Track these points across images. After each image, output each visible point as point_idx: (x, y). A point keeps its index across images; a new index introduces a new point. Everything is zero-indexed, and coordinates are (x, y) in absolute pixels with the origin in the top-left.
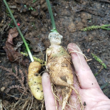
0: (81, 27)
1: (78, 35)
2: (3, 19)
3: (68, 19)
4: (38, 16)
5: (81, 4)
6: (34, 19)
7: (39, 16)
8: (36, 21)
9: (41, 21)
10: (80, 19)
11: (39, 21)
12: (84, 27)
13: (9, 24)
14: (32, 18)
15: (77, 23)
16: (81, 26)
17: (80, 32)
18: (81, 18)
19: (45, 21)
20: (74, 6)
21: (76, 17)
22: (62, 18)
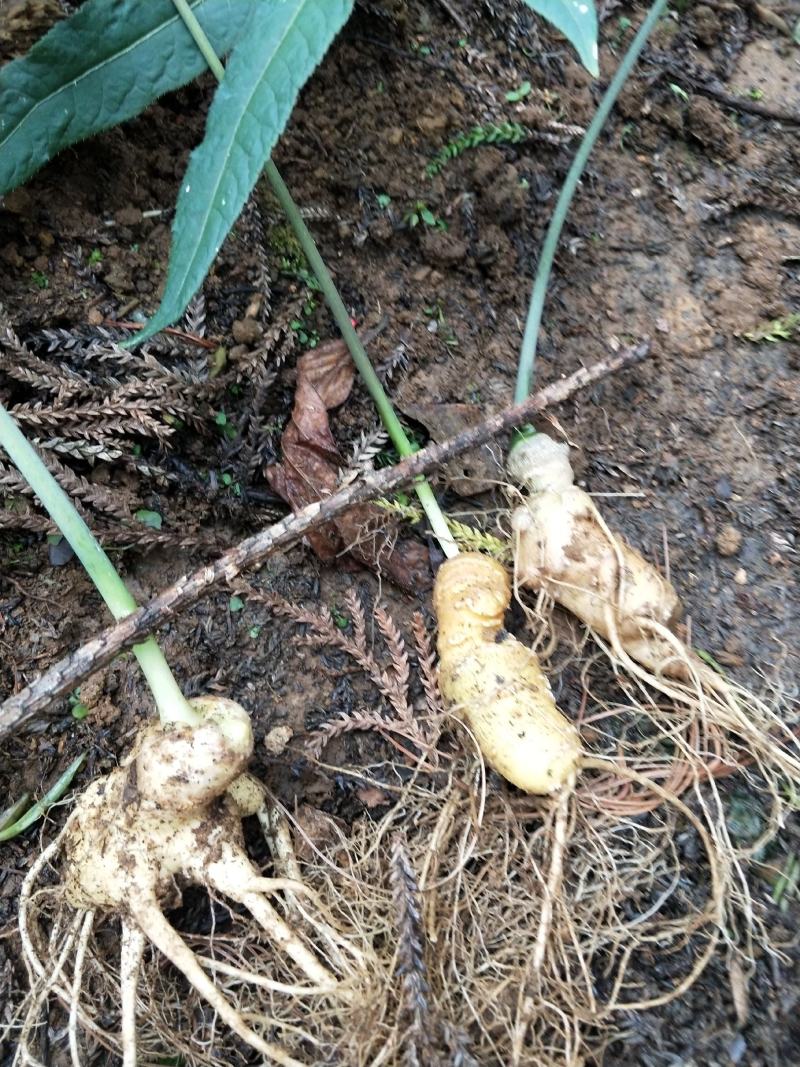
0: (750, 319)
1: (735, 369)
2: (255, 290)
3: (656, 267)
4: (463, 260)
5: (733, 162)
6: (440, 281)
7: (471, 261)
8: (455, 297)
9: (488, 290)
10: (734, 265)
11: (474, 293)
12: (770, 317)
13: (296, 325)
14: (428, 276)
15: (718, 293)
16: (747, 311)
17: (743, 352)
18: (739, 257)
19: (513, 292)
20: (686, 182)
21: (709, 256)
22: (616, 262)
